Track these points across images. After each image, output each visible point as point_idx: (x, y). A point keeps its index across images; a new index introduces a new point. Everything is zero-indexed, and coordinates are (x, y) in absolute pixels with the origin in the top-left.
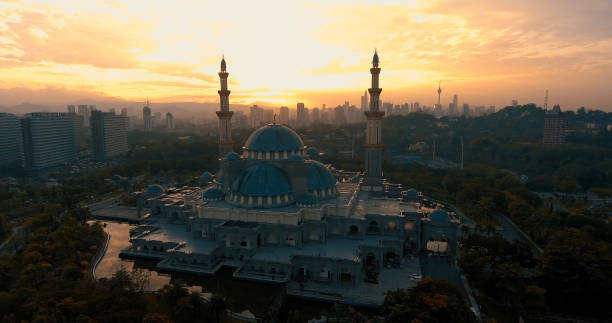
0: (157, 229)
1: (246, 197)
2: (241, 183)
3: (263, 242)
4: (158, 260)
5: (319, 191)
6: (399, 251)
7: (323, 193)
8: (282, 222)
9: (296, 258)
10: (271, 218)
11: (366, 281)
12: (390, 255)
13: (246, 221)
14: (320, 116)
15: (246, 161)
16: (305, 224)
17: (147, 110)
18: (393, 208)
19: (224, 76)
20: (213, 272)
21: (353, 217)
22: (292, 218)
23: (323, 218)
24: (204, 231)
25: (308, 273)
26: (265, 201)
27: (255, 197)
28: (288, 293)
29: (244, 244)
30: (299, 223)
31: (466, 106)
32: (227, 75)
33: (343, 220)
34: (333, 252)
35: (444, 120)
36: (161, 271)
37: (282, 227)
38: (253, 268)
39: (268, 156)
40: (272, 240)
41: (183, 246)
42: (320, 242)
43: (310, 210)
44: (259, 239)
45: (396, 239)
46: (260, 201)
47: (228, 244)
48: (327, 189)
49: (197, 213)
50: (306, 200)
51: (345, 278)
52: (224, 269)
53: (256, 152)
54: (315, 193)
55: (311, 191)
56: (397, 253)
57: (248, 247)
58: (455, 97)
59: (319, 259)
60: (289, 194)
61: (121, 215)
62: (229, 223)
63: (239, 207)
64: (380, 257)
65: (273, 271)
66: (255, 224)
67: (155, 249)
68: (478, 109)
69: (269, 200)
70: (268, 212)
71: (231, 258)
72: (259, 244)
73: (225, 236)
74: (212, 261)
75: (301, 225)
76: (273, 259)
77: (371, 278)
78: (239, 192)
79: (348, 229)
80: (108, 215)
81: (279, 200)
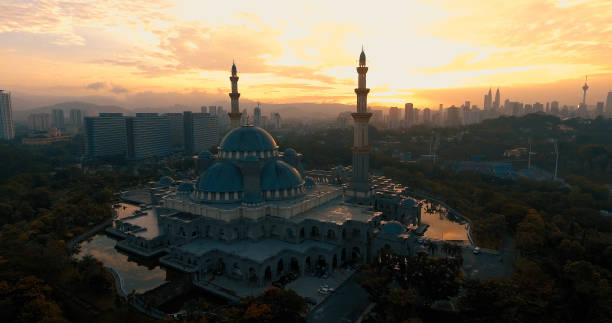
5: (273, 191)
8: (218, 217)
9: (215, 252)
10: (212, 213)
16: (242, 223)
17: (257, 111)
22: (227, 215)
23: (261, 218)
29: (184, 234)
30: (232, 220)
40: (211, 233)
43: (248, 209)
46: (209, 196)
49: (162, 204)
50: (250, 199)
53: (227, 151)
54: (268, 193)
59: (231, 256)
60: (239, 192)
65: (189, 261)
69: (218, 196)
70: (208, 207)
81: (227, 197)
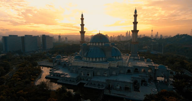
0: (58, 69)
1: (89, 58)
2: (87, 53)
3: (95, 74)
4: (58, 79)
6: (147, 79)
7: (117, 58)
8: (102, 67)
9: (107, 80)
10: (99, 66)
11: (134, 90)
12: (143, 81)
13: (89, 67)
14: (113, 39)
15: (89, 46)
16: (111, 68)
17: (60, 36)
18: (143, 64)
19: (82, 19)
20: (77, 84)
21: (129, 66)
22: (106, 66)
23: (117, 66)
24: (74, 70)
25: (112, 86)
26: (96, 59)
27: (93, 58)
28: (105, 93)
29: (88, 75)
30: (108, 68)
31: (161, 35)
32: (83, 19)
33: (125, 67)
34: (121, 79)
35: (155, 39)
36: (59, 83)
37: (102, 69)
38: (91, 83)
39: (97, 44)
40: (99, 74)
41: (67, 75)
42: (116, 75)
43: (113, 63)
44: (94, 73)
45: (145, 75)
46: (94, 60)
47: (82, 75)
48: (118, 57)
49: (72, 64)
50: (111, 60)
51: (127, 89)
52: (81, 83)
53: (93, 43)
54: (114, 57)
55: (113, 57)
56: (146, 80)
57: (90, 76)
58: (157, 33)
59: (116, 81)
60: (105, 58)
61: (48, 65)
62: (83, 67)
63: (86, 62)
64: (139, 81)
65: (99, 85)
66: (92, 68)
67: (57, 76)
68: (165, 36)
69: (98, 59)
70: (97, 64)
71: (84, 80)
72: (94, 75)
73: (82, 72)
74: (76, 81)
75: (109, 68)
76: (99, 80)
77: (137, 89)
78: (87, 56)
79: (127, 71)
80: (44, 65)
81: (101, 59)
